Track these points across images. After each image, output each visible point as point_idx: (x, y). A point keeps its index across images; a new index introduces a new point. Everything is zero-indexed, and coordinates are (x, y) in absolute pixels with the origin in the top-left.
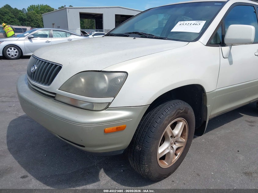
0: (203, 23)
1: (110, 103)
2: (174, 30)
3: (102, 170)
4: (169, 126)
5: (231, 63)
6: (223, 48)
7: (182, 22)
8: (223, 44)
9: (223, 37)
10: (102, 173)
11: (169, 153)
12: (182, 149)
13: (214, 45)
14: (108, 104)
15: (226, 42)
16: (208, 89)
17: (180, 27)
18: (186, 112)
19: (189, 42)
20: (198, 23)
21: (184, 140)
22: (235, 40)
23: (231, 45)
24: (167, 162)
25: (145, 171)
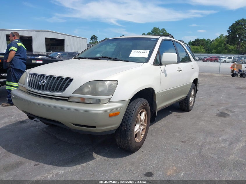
0: (148, 51)
1: (110, 99)
2: (131, 56)
3: (94, 153)
4: (139, 114)
5: (166, 75)
6: (161, 66)
7: (135, 51)
8: (160, 64)
9: (160, 60)
10: (95, 155)
11: (139, 132)
12: (145, 130)
13: (156, 65)
14: (109, 99)
15: (162, 63)
16: (156, 91)
17: (134, 54)
18: (146, 105)
19: (144, 63)
20: (145, 52)
21: (145, 124)
22: (168, 61)
23: (165, 65)
24: (138, 139)
25: (128, 143)
